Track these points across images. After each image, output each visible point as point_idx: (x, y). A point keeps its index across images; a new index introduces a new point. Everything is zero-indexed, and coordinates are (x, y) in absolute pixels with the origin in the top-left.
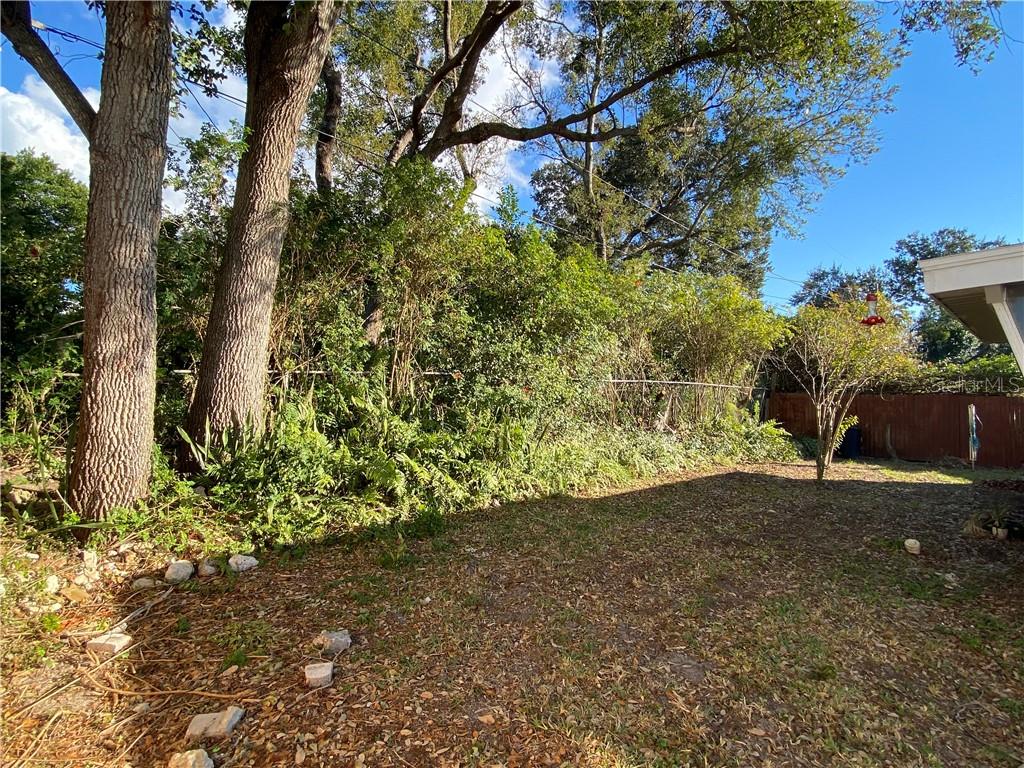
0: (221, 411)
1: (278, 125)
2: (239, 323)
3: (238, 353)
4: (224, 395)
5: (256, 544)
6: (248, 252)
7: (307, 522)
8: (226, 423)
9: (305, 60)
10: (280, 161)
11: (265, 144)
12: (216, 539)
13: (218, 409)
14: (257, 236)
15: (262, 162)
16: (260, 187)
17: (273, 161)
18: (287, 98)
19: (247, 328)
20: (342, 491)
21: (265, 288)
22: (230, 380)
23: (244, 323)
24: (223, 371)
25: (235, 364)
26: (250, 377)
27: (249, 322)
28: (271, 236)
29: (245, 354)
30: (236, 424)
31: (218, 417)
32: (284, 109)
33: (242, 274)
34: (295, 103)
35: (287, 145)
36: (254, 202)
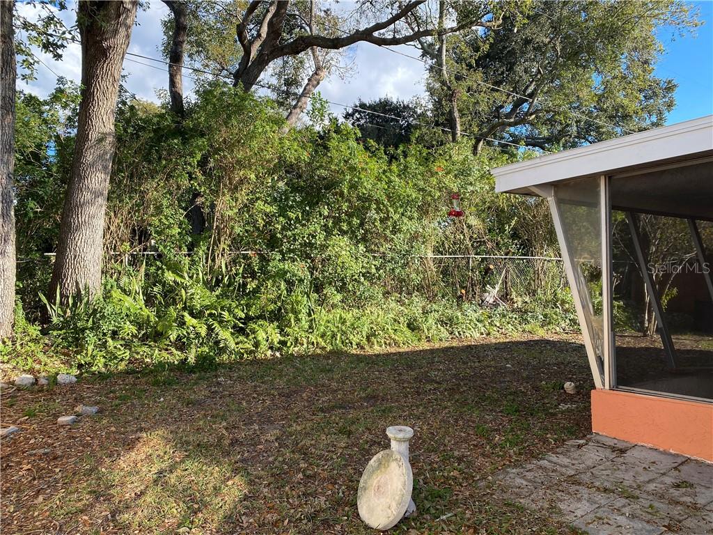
0: (68, 282)
1: (102, 78)
2: (80, 219)
3: (79, 241)
4: (70, 271)
5: (81, 370)
6: (85, 169)
7: (116, 358)
8: (72, 290)
9: (116, 32)
10: (105, 102)
11: (94, 92)
12: (54, 365)
13: (67, 280)
14: (91, 157)
15: (92, 104)
16: (92, 122)
17: (100, 103)
18: (107, 59)
19: (85, 222)
20: (144, 339)
21: (97, 194)
22: (74, 259)
23: (83, 220)
24: (70, 254)
25: (77, 248)
26: (89, 258)
27: (87, 219)
28: (101, 157)
29: (85, 242)
30: (79, 291)
31: (66, 286)
32: (105, 66)
33: (81, 185)
34: (112, 61)
35: (110, 90)
36: (88, 133)
